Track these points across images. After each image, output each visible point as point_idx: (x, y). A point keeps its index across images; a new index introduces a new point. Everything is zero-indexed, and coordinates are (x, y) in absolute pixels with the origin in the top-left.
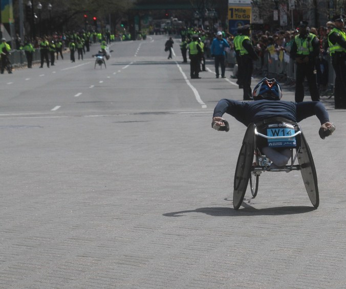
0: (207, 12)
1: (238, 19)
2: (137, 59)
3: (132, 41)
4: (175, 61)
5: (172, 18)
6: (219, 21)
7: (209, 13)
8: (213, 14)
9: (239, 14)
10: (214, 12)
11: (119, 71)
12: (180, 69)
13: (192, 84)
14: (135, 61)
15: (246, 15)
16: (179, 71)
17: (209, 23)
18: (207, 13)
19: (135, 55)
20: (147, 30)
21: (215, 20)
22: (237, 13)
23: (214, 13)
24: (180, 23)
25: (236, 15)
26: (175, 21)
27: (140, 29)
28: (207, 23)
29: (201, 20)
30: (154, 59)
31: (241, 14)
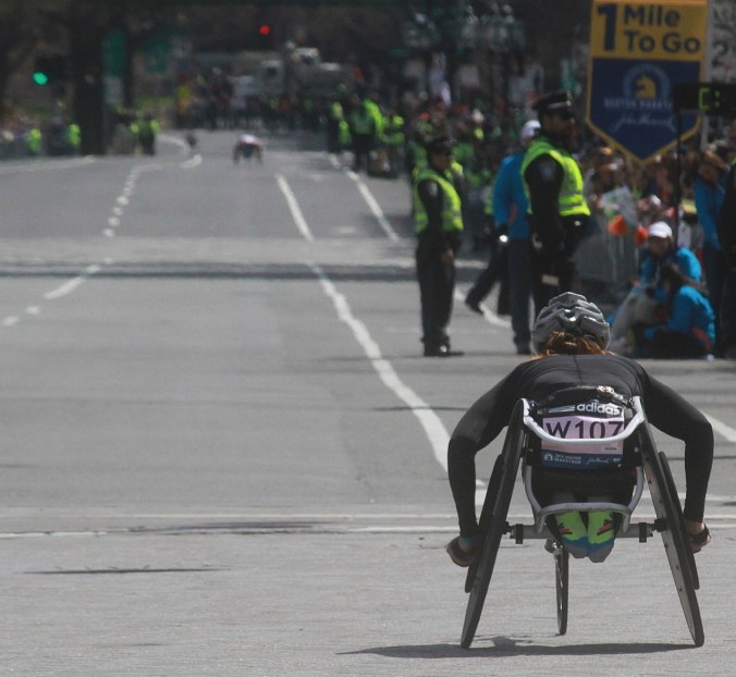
0: (473, 20)
1: (638, 54)
2: (114, 249)
3: (89, 160)
4: (309, 262)
5: (291, 45)
6: (534, 69)
7: (480, 27)
8: (503, 33)
9: (646, 30)
10: (510, 20)
11: (33, 310)
12: (340, 302)
13: (406, 383)
14: (108, 260)
15: (682, 40)
16: (333, 312)
17: (481, 73)
18: (470, 27)
19: (109, 233)
20: (165, 105)
21: (512, 59)
22: (634, 25)
23: (510, 28)
24: (328, 74)
25: (631, 35)
26: (307, 61)
27: (128, 100)
28: (469, 76)
29: (440, 60)
30: (202, 250)
31: (658, 32)
